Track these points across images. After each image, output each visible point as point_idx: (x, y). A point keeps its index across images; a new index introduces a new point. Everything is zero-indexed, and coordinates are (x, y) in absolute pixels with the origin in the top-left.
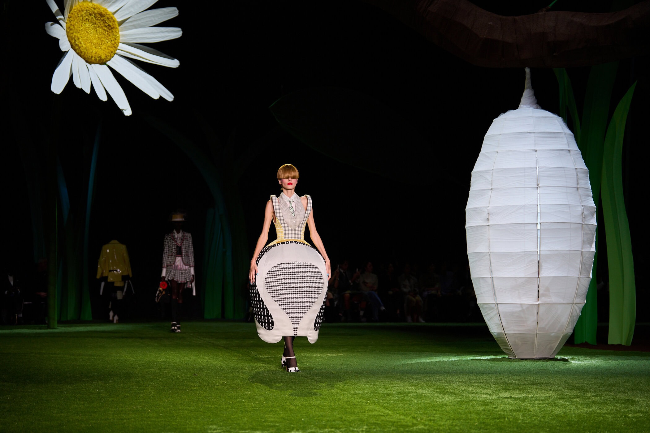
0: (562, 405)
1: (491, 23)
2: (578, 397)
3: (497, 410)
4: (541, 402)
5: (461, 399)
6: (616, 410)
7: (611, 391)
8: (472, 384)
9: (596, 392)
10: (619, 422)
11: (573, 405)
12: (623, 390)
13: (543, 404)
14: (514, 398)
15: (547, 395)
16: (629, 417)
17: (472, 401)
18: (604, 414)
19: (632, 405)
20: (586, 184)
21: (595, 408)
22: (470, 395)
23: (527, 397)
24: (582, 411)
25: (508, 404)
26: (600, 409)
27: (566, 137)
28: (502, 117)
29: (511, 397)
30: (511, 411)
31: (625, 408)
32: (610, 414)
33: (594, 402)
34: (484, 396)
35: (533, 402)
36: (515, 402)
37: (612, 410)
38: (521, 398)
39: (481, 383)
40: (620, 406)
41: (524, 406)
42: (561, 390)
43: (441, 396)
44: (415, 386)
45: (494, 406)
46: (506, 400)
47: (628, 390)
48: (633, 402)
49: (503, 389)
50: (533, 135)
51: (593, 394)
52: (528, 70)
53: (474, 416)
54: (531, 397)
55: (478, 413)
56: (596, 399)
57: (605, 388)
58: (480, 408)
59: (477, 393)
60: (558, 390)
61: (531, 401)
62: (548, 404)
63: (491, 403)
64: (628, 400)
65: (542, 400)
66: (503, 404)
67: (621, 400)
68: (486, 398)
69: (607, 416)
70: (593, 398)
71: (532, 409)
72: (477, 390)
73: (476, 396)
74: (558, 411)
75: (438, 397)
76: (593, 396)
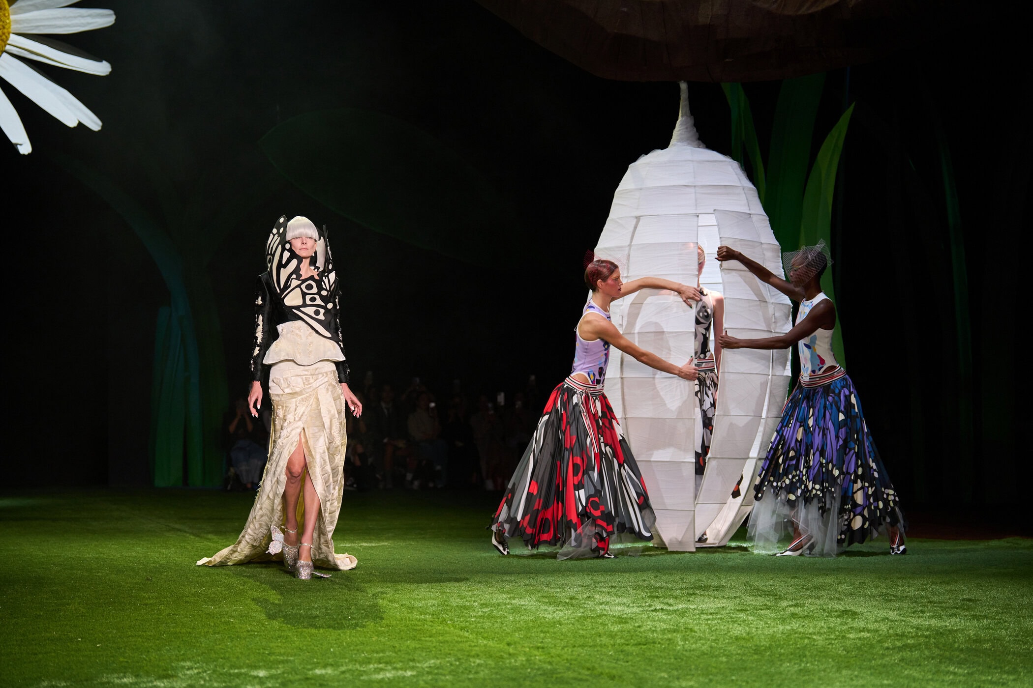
0: (744, 621)
1: (625, 9)
2: (768, 608)
3: (642, 630)
4: (710, 617)
5: (583, 613)
6: (829, 628)
7: (818, 598)
8: (598, 589)
9: (795, 599)
10: (834, 646)
11: (761, 620)
12: (837, 595)
13: (713, 620)
14: (666, 610)
15: (719, 605)
16: (849, 639)
17: (600, 616)
18: (810, 634)
19: (853, 619)
20: (778, 268)
21: (795, 625)
22: (597, 608)
23: (687, 609)
24: (775, 629)
25: (659, 620)
26: (803, 626)
27: (745, 193)
28: (644, 160)
29: (662, 609)
30: (663, 631)
31: (841, 624)
32: (819, 634)
33: (793, 615)
34: (620, 608)
35: (698, 616)
36: (669, 617)
37: (823, 627)
38: (678, 610)
39: (612, 587)
40: (834, 622)
41: (685, 623)
42: (740, 597)
43: (551, 609)
44: (508, 593)
45: (637, 625)
46: (654, 613)
47: (845, 596)
48: (854, 615)
49: (649, 597)
50: (692, 190)
51: (791, 603)
52: (683, 86)
53: (605, 640)
54: (695, 609)
55: (612, 636)
56: (797, 610)
57: (809, 593)
58: (616, 628)
59: (607, 603)
60: (735, 598)
61: (694, 615)
62: (721, 619)
63: (631, 618)
64: (845, 612)
65: (711, 614)
66: (651, 621)
67: (836, 611)
68: (623, 611)
69: (815, 637)
70: (791, 609)
71: (696, 628)
72: (607, 598)
73: (607, 608)
74: (738, 630)
75: (546, 610)
76: (790, 606)
